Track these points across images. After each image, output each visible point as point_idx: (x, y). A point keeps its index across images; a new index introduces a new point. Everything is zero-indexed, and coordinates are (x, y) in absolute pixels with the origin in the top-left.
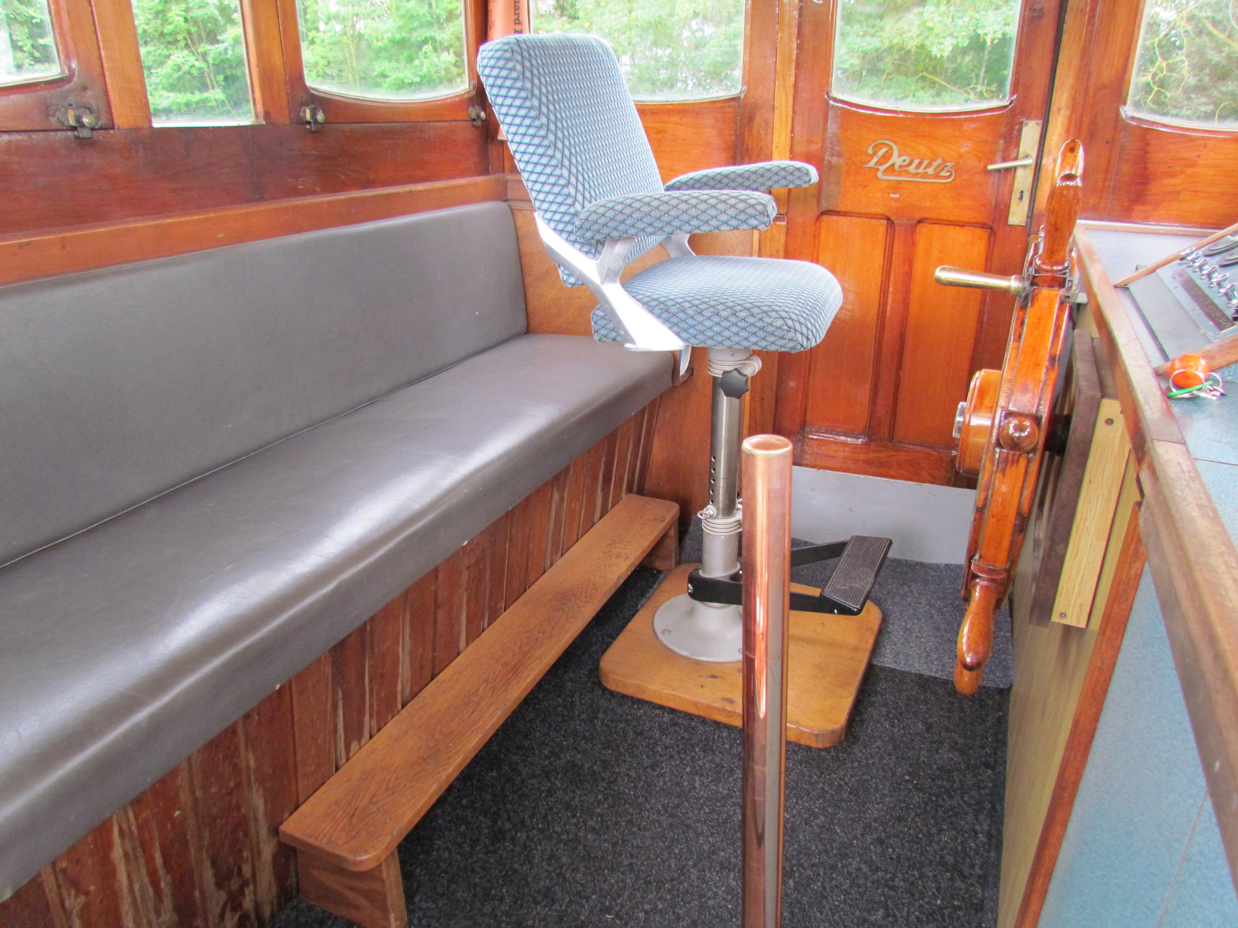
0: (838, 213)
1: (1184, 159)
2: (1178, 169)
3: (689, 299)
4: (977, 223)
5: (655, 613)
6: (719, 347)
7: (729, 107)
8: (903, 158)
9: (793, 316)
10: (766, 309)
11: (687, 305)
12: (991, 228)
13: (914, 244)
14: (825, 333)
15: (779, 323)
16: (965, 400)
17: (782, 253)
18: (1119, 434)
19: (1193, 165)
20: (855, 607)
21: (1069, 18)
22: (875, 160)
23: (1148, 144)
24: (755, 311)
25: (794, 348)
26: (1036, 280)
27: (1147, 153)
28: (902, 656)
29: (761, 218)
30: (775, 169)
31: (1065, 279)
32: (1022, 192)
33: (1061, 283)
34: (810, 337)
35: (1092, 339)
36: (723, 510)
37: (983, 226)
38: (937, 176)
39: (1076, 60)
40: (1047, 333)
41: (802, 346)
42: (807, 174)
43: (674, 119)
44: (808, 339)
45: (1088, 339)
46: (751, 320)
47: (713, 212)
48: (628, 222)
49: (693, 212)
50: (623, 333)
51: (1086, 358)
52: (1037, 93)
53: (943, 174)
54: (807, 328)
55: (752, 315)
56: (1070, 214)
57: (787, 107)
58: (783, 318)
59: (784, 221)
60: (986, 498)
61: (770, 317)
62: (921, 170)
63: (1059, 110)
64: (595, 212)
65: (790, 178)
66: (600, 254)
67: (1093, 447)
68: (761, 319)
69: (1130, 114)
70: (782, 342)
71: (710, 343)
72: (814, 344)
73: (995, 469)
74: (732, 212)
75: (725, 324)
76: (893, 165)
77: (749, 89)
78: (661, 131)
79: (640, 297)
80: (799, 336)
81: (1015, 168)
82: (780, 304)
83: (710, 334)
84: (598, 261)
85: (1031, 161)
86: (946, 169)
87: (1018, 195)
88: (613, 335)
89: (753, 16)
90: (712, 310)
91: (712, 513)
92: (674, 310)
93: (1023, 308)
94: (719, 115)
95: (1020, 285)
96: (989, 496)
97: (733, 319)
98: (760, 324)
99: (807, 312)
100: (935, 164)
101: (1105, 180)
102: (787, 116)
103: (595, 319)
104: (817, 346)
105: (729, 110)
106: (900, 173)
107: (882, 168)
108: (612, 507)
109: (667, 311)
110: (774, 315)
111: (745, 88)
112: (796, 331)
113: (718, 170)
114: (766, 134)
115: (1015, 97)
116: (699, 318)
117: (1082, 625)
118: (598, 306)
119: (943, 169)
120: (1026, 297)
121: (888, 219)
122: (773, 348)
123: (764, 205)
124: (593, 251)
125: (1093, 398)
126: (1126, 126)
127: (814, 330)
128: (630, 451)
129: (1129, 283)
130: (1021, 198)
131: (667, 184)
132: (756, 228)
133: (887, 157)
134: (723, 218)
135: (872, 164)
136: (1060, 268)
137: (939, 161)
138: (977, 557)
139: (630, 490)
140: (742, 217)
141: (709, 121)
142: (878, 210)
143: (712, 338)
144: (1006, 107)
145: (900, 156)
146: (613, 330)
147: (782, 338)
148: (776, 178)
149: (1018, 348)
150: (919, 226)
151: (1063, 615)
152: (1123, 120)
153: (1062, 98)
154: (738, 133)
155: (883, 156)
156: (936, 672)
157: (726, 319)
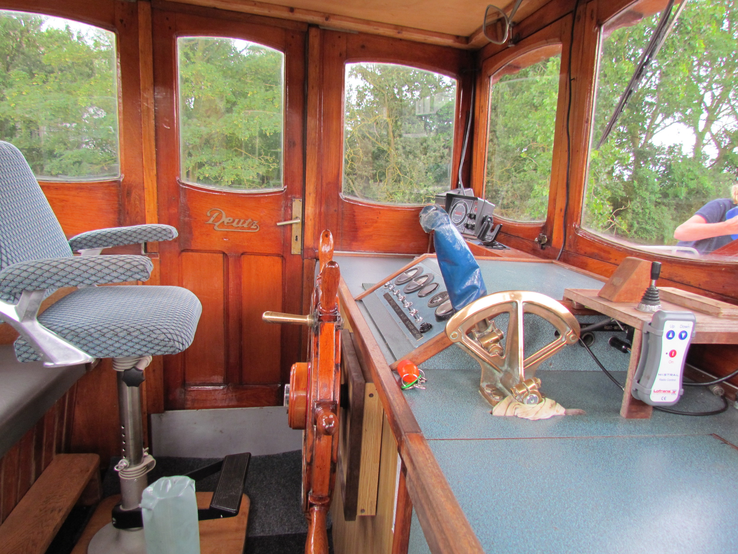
0: (192, 251)
1: (372, 219)
2: (369, 224)
3: (94, 326)
4: (274, 254)
5: (88, 544)
6: (121, 357)
7: (113, 186)
8: (229, 218)
9: (172, 331)
10: (152, 328)
11: (92, 330)
12: (282, 256)
13: (241, 267)
14: (193, 337)
15: (162, 337)
16: (289, 383)
17: (159, 282)
18: (377, 402)
19: (376, 222)
20: (233, 510)
21: (309, 148)
22: (212, 219)
23: (354, 212)
24: (144, 330)
25: (174, 352)
26: (321, 318)
27: (354, 216)
28: (266, 526)
29: (142, 274)
30: (149, 230)
31: (336, 316)
32: (297, 236)
33: (335, 319)
34: (184, 343)
35: (350, 333)
36: (134, 461)
37: (278, 255)
38: (249, 228)
39: (315, 168)
40: (332, 351)
41: (179, 349)
42: (171, 232)
43: (73, 193)
44: (183, 344)
45: (348, 335)
46: (142, 337)
47: (107, 271)
48: (40, 279)
49: (92, 271)
50: (42, 355)
51: (351, 352)
52: (298, 185)
53: (253, 227)
54: (182, 337)
55: (143, 334)
56: (335, 283)
57: (153, 188)
58: (165, 334)
59: (157, 257)
60: (312, 457)
61: (155, 334)
62: (240, 225)
63: (310, 194)
64: (11, 273)
65: (160, 235)
66: (18, 300)
67: (365, 411)
68: (149, 336)
69: (344, 197)
70: (165, 349)
71: (112, 355)
72: (187, 347)
73: (315, 437)
74: (121, 271)
75: (123, 341)
76: (223, 222)
77: (125, 176)
78: (64, 200)
79: (55, 327)
80: (177, 343)
81: (291, 225)
82: (161, 324)
83: (112, 349)
84: (17, 306)
85: (299, 221)
86: (254, 225)
87: (295, 238)
88: (34, 357)
89: (125, 132)
90: (112, 332)
91: (125, 464)
92: (82, 335)
93: (316, 335)
94: (106, 191)
95: (313, 320)
96: (314, 454)
97: (129, 338)
98: (149, 339)
99: (180, 326)
100: (247, 222)
101: (337, 230)
102: (153, 193)
103: (17, 347)
104: (190, 347)
105: (113, 188)
106: (228, 227)
107: (217, 224)
108: (45, 468)
109: (77, 336)
110: (158, 332)
111: (123, 175)
112: (174, 340)
113: (108, 230)
114: (140, 203)
115: (286, 187)
116: (103, 339)
117: (373, 514)
118: (20, 337)
119: (252, 225)
120: (317, 328)
121: (224, 253)
122: (159, 353)
123: (143, 265)
124: (12, 298)
125: (361, 384)
126: (343, 202)
127: (186, 337)
128: (56, 424)
129: (362, 298)
130: (297, 239)
131: (71, 239)
132: (139, 280)
133: (218, 218)
134: (115, 274)
135: (210, 222)
136: (333, 310)
137: (250, 220)
138: (311, 491)
139: (59, 451)
140: (129, 273)
141: (100, 195)
142: (218, 248)
143: (114, 351)
144: (282, 191)
145: (227, 217)
146: (34, 353)
147: (165, 346)
148: (150, 235)
149: (317, 361)
150: (242, 256)
151: (363, 511)
152: (341, 200)
153: (310, 188)
154: (120, 203)
155: (217, 217)
156: (288, 531)
157: (123, 338)
